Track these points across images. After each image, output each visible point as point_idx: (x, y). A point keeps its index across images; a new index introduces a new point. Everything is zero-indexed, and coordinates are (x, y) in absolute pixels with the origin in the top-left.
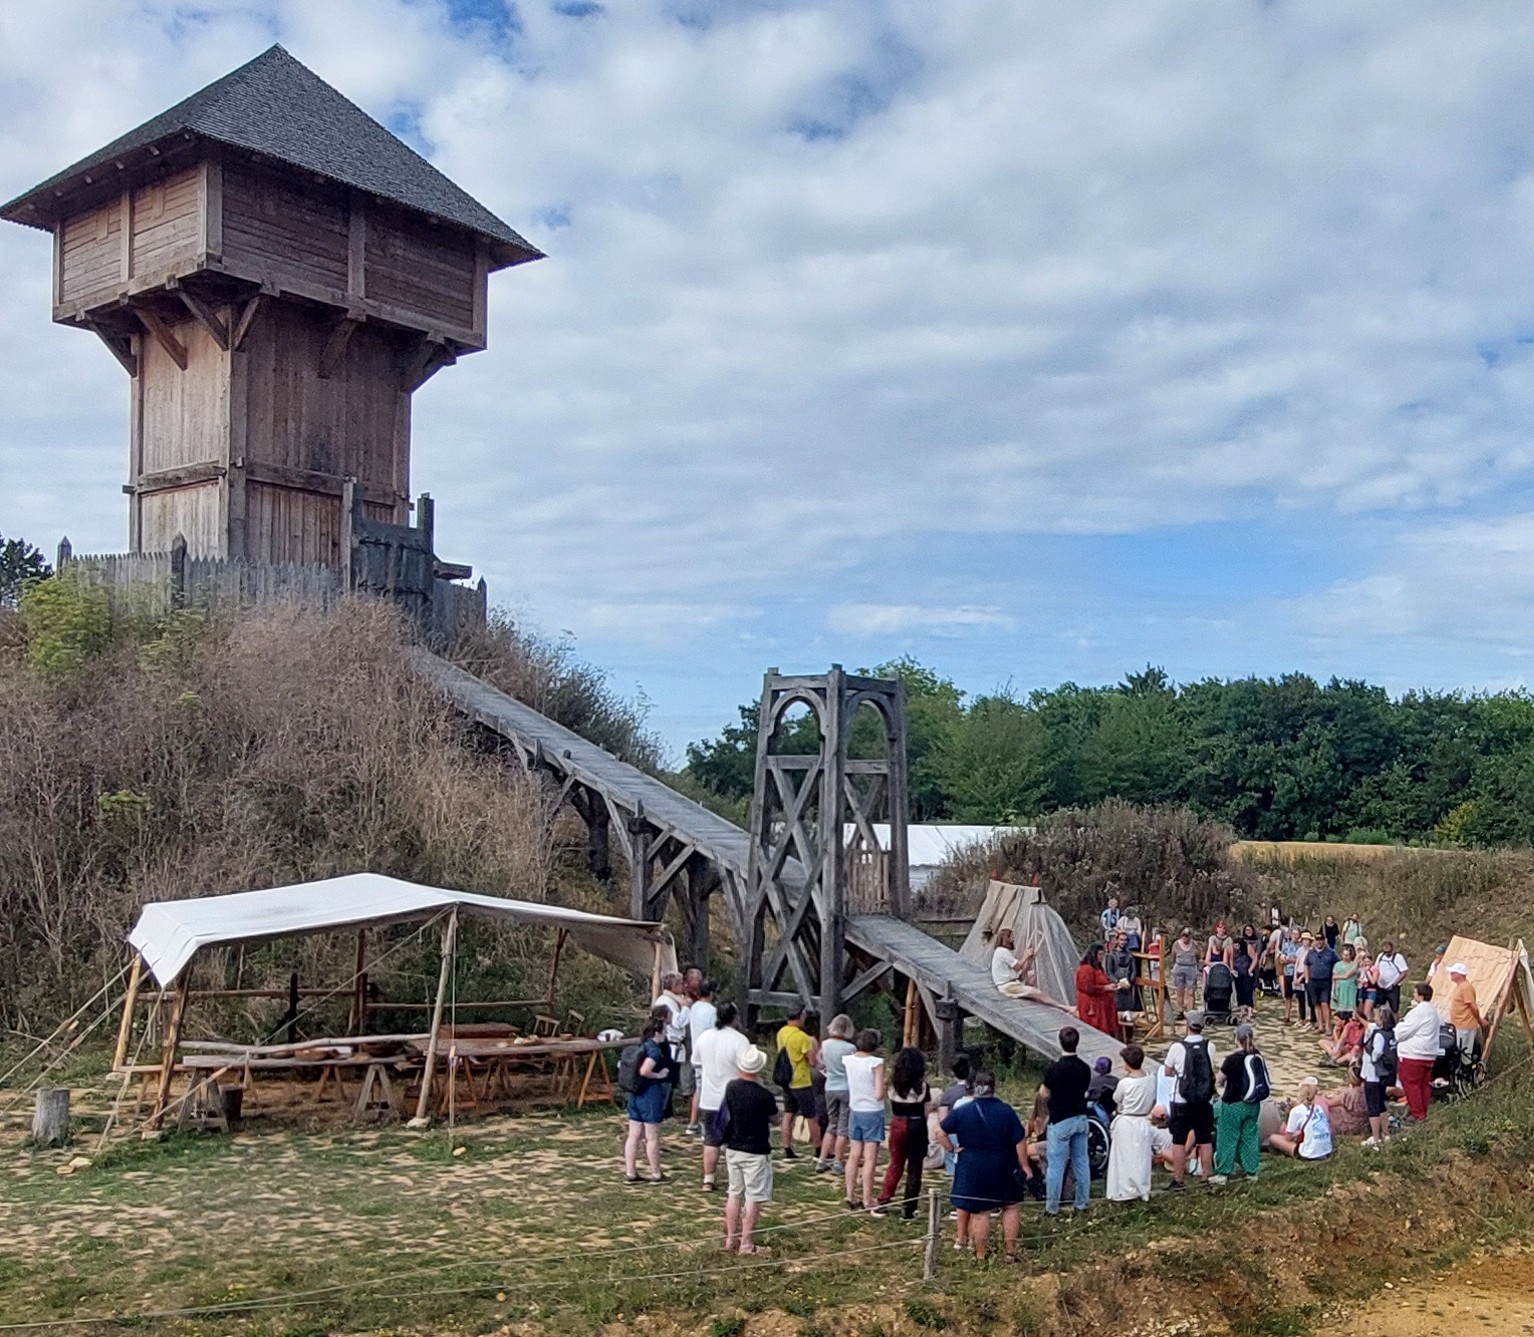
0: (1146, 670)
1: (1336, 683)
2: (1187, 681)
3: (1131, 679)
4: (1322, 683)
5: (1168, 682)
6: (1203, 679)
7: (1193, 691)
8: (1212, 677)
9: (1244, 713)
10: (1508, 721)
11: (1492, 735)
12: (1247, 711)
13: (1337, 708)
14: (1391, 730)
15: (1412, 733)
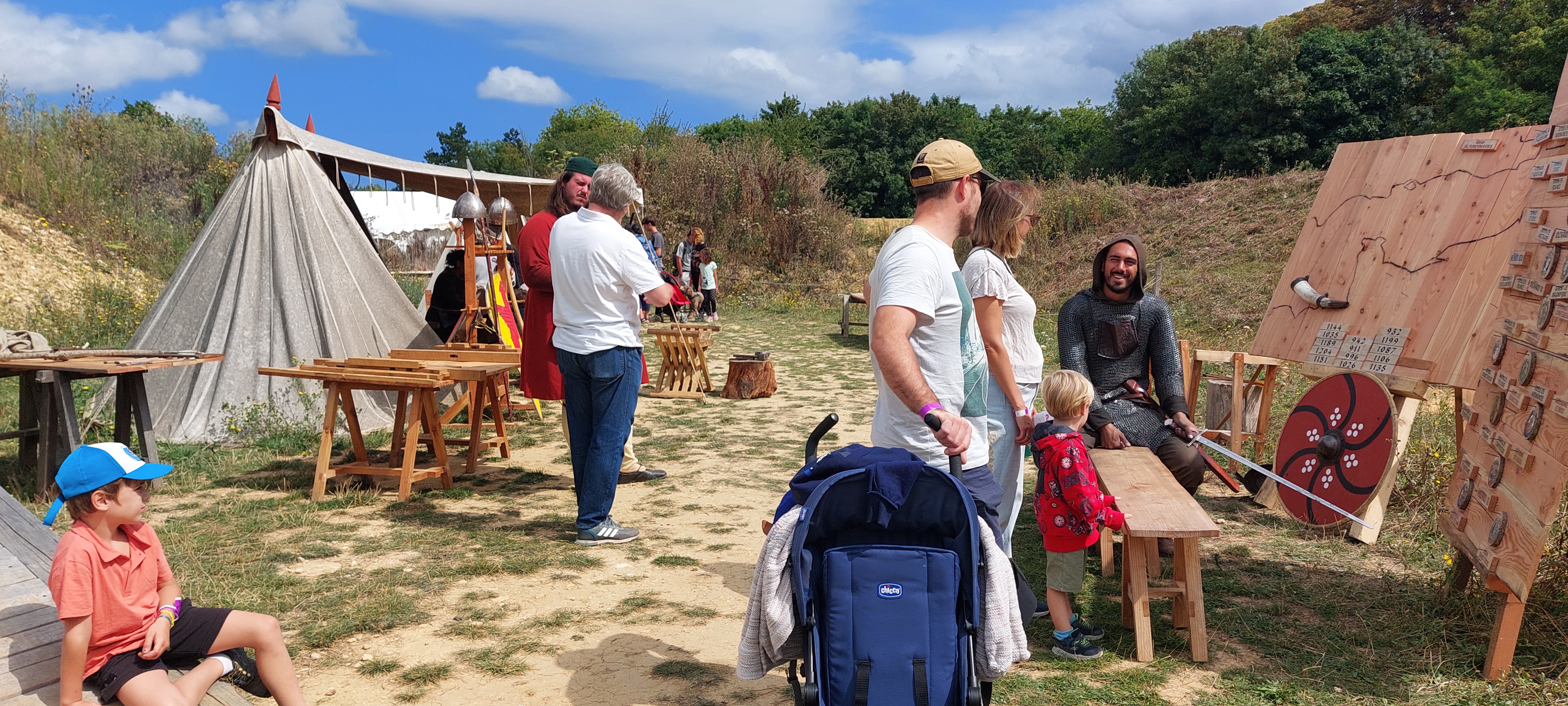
0: (783, 98)
1: (935, 100)
2: (816, 108)
3: (771, 107)
4: (924, 99)
5: (801, 107)
6: (829, 104)
7: (821, 114)
8: (836, 101)
9: (862, 126)
10: (1075, 126)
11: (1063, 138)
12: (864, 124)
13: (937, 119)
14: (981, 135)
15: (999, 137)
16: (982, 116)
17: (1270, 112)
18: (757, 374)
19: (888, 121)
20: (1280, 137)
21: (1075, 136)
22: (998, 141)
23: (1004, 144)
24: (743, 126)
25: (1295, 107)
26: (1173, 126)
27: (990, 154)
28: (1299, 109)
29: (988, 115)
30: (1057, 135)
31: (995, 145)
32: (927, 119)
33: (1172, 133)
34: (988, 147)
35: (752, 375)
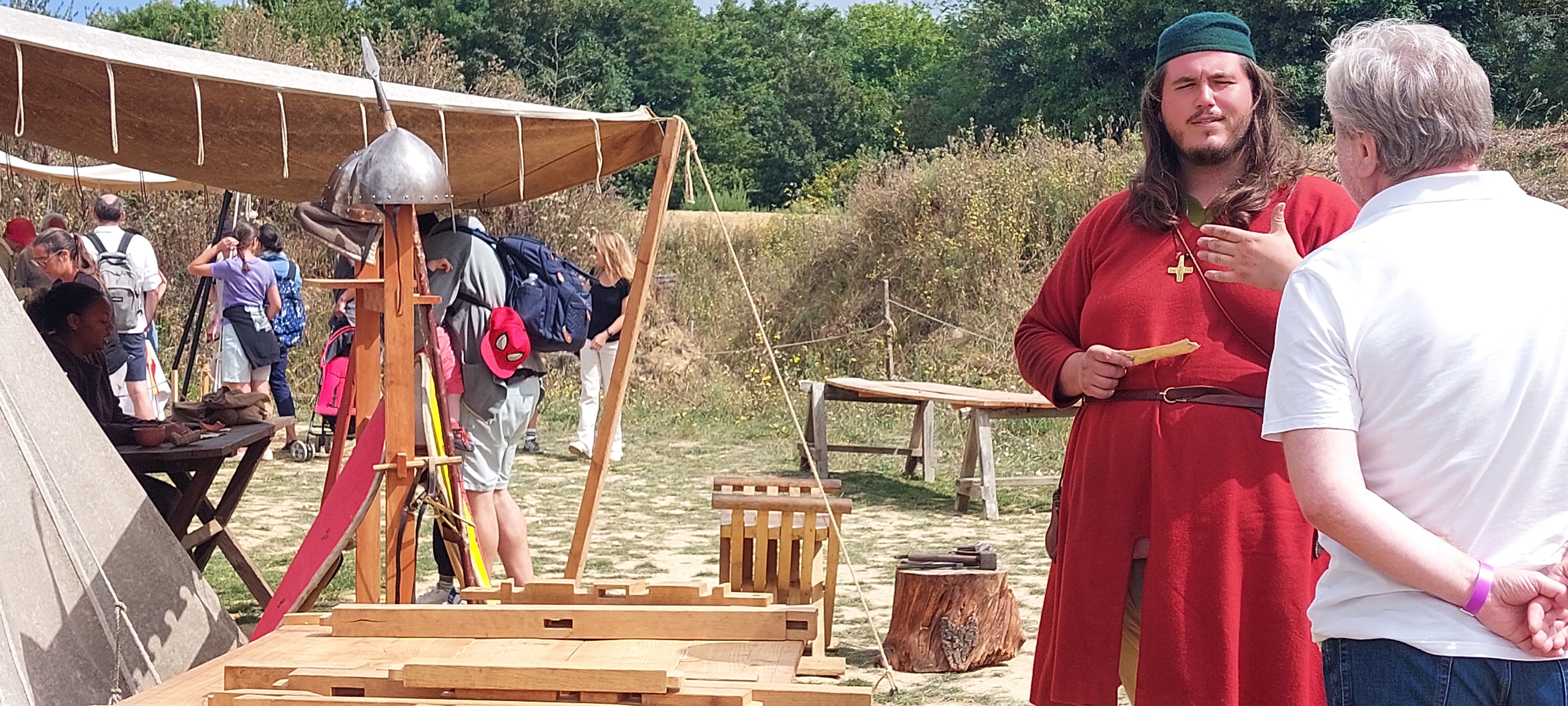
9: (472, 23)
10: (881, 37)
11: (861, 60)
12: (476, 20)
13: (621, 15)
14: (708, 49)
15: (741, 54)
16: (703, 14)
17: (1273, 20)
18: (983, 605)
19: (522, 14)
20: (1293, 69)
21: (883, 58)
22: (738, 62)
23: (751, 68)
24: (206, 16)
25: (1320, 14)
26: (1097, 42)
27: (724, 86)
28: (1326, 16)
29: (715, 12)
30: (849, 55)
31: (735, 70)
32: (602, 15)
33: (1094, 56)
34: (719, 74)
35: (972, 608)
